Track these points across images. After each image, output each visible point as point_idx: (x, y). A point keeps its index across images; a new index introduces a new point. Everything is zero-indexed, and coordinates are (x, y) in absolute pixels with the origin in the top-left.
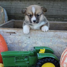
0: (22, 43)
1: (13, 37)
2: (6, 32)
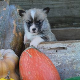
0: (78, 63)
2: (49, 49)
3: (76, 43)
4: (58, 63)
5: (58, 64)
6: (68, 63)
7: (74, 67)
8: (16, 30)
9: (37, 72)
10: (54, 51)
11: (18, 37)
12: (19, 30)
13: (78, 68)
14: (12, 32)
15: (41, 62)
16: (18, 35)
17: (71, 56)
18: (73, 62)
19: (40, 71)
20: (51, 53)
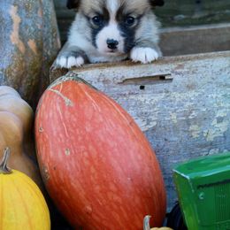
0: (204, 119)
1: (156, 99)
2: (120, 81)
3: (196, 62)
4: (149, 122)
5: (148, 124)
6: (176, 121)
8: (20, 33)
9: (91, 147)
10: (134, 87)
11: (26, 52)
12: (27, 32)
13: (205, 135)
14: (9, 38)
15: (101, 120)
16: (26, 47)
17: (183, 100)
18: (190, 117)
19: (100, 144)
20: (125, 95)
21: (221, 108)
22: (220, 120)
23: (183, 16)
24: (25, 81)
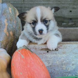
1: (52, 56)
2: (40, 49)
4: (49, 63)
6: (58, 64)
7: (63, 67)
8: (7, 29)
9: (29, 73)
10: (45, 51)
11: (9, 36)
12: (10, 29)
13: (67, 69)
14: (3, 31)
15: (33, 64)
16: (9, 34)
17: (61, 57)
18: (63, 63)
19: (32, 72)
20: (42, 54)
21: (74, 61)
22: (73, 65)
23: (65, 24)
24: (8, 46)
